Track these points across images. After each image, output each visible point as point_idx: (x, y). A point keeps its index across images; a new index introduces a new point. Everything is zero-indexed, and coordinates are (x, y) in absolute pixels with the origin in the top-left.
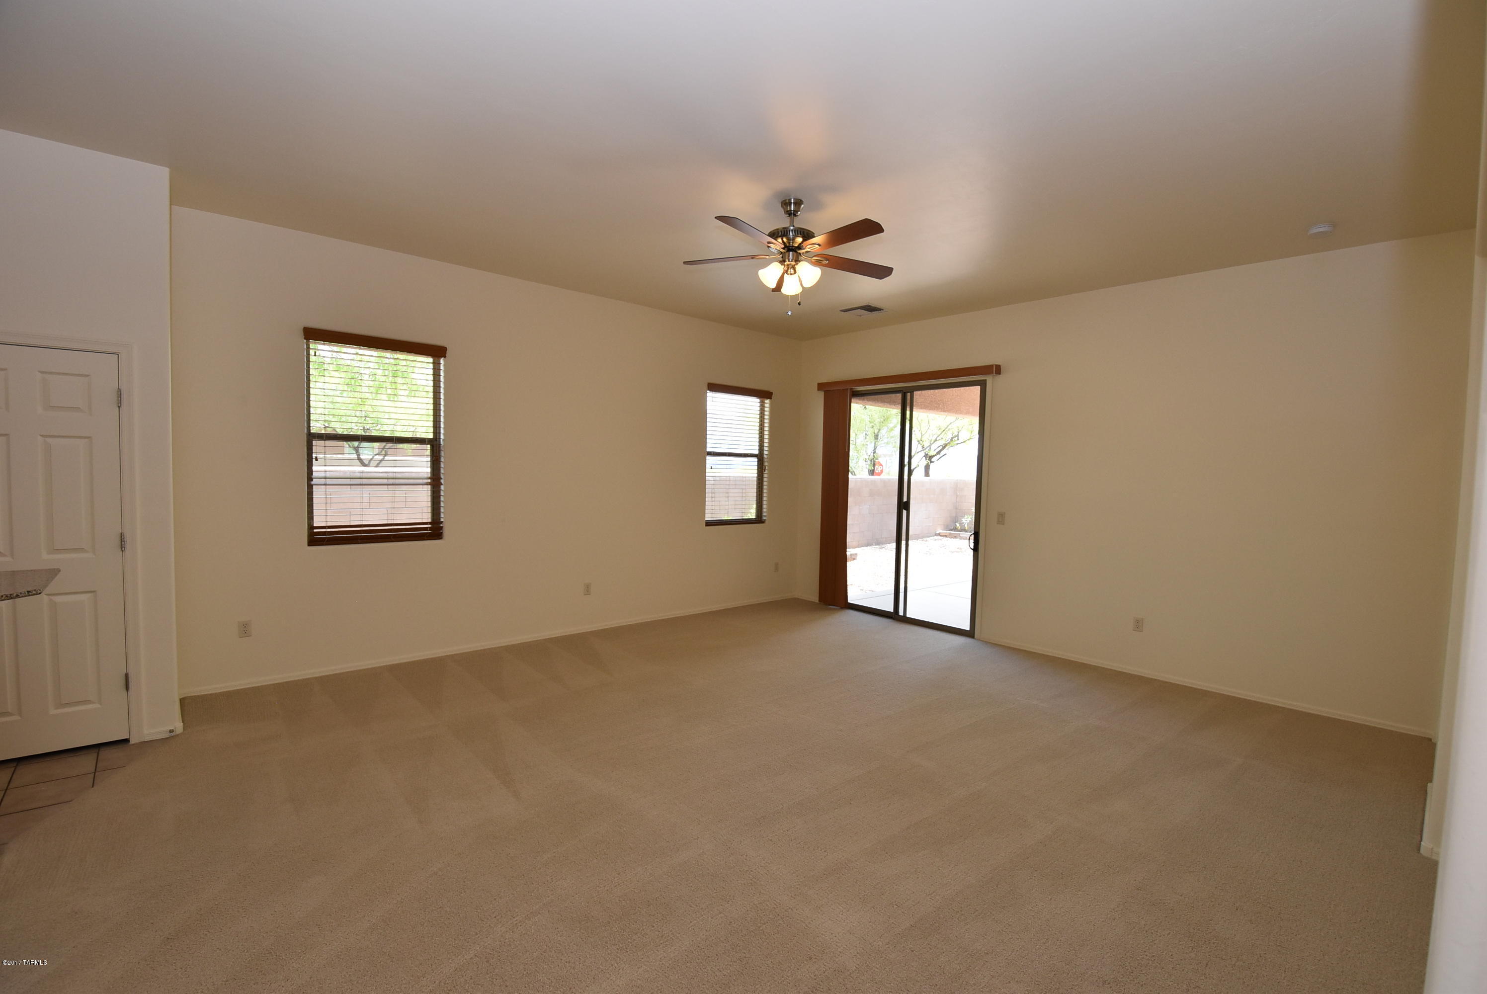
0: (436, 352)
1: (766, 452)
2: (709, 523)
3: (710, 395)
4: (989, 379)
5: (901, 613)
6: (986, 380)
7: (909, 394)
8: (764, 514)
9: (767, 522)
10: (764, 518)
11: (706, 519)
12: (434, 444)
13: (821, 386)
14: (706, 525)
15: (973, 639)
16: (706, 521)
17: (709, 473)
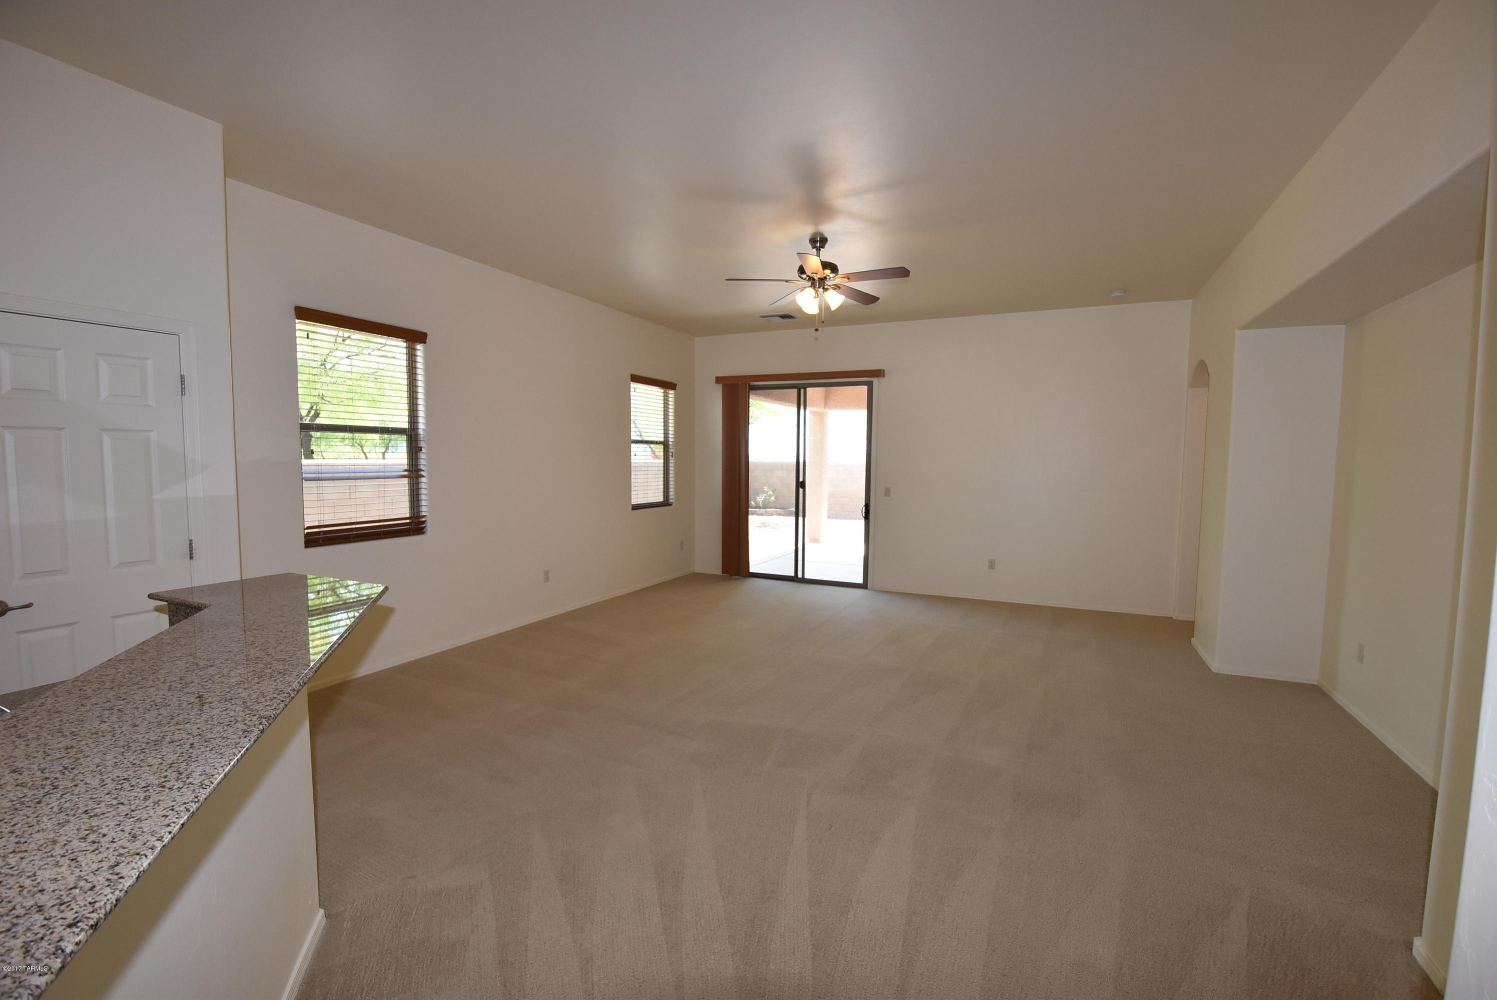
0: (413, 337)
1: (671, 440)
2: (636, 507)
3: (633, 385)
4: (875, 381)
5: (800, 575)
6: (872, 381)
7: (802, 390)
8: (671, 497)
9: (674, 505)
10: (671, 501)
11: (632, 503)
12: (411, 434)
13: (719, 380)
14: (633, 509)
15: (866, 590)
16: (632, 505)
17: (634, 460)
